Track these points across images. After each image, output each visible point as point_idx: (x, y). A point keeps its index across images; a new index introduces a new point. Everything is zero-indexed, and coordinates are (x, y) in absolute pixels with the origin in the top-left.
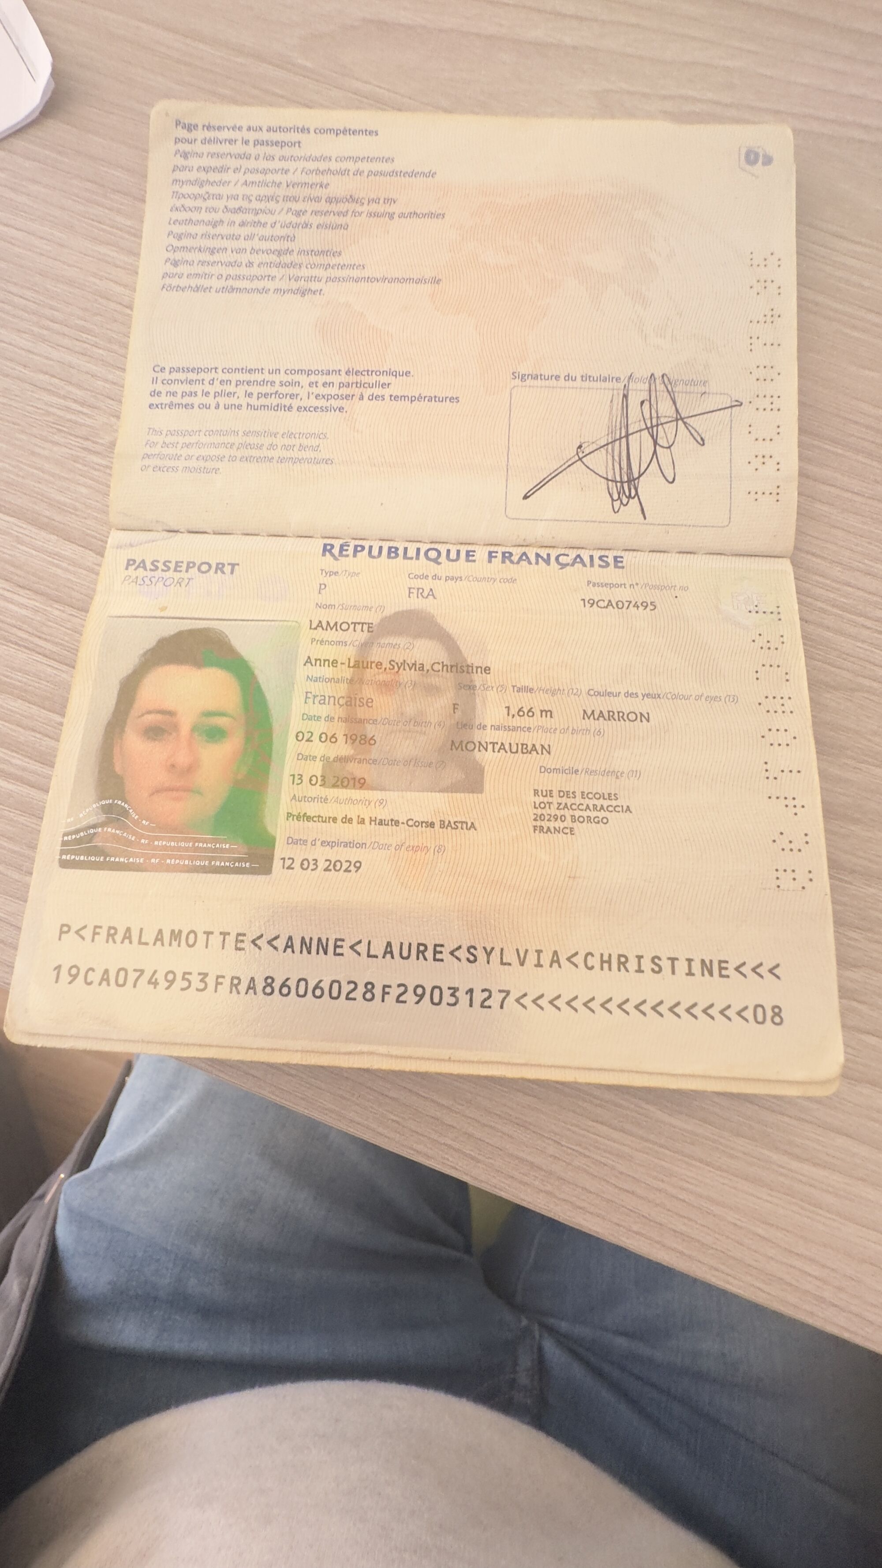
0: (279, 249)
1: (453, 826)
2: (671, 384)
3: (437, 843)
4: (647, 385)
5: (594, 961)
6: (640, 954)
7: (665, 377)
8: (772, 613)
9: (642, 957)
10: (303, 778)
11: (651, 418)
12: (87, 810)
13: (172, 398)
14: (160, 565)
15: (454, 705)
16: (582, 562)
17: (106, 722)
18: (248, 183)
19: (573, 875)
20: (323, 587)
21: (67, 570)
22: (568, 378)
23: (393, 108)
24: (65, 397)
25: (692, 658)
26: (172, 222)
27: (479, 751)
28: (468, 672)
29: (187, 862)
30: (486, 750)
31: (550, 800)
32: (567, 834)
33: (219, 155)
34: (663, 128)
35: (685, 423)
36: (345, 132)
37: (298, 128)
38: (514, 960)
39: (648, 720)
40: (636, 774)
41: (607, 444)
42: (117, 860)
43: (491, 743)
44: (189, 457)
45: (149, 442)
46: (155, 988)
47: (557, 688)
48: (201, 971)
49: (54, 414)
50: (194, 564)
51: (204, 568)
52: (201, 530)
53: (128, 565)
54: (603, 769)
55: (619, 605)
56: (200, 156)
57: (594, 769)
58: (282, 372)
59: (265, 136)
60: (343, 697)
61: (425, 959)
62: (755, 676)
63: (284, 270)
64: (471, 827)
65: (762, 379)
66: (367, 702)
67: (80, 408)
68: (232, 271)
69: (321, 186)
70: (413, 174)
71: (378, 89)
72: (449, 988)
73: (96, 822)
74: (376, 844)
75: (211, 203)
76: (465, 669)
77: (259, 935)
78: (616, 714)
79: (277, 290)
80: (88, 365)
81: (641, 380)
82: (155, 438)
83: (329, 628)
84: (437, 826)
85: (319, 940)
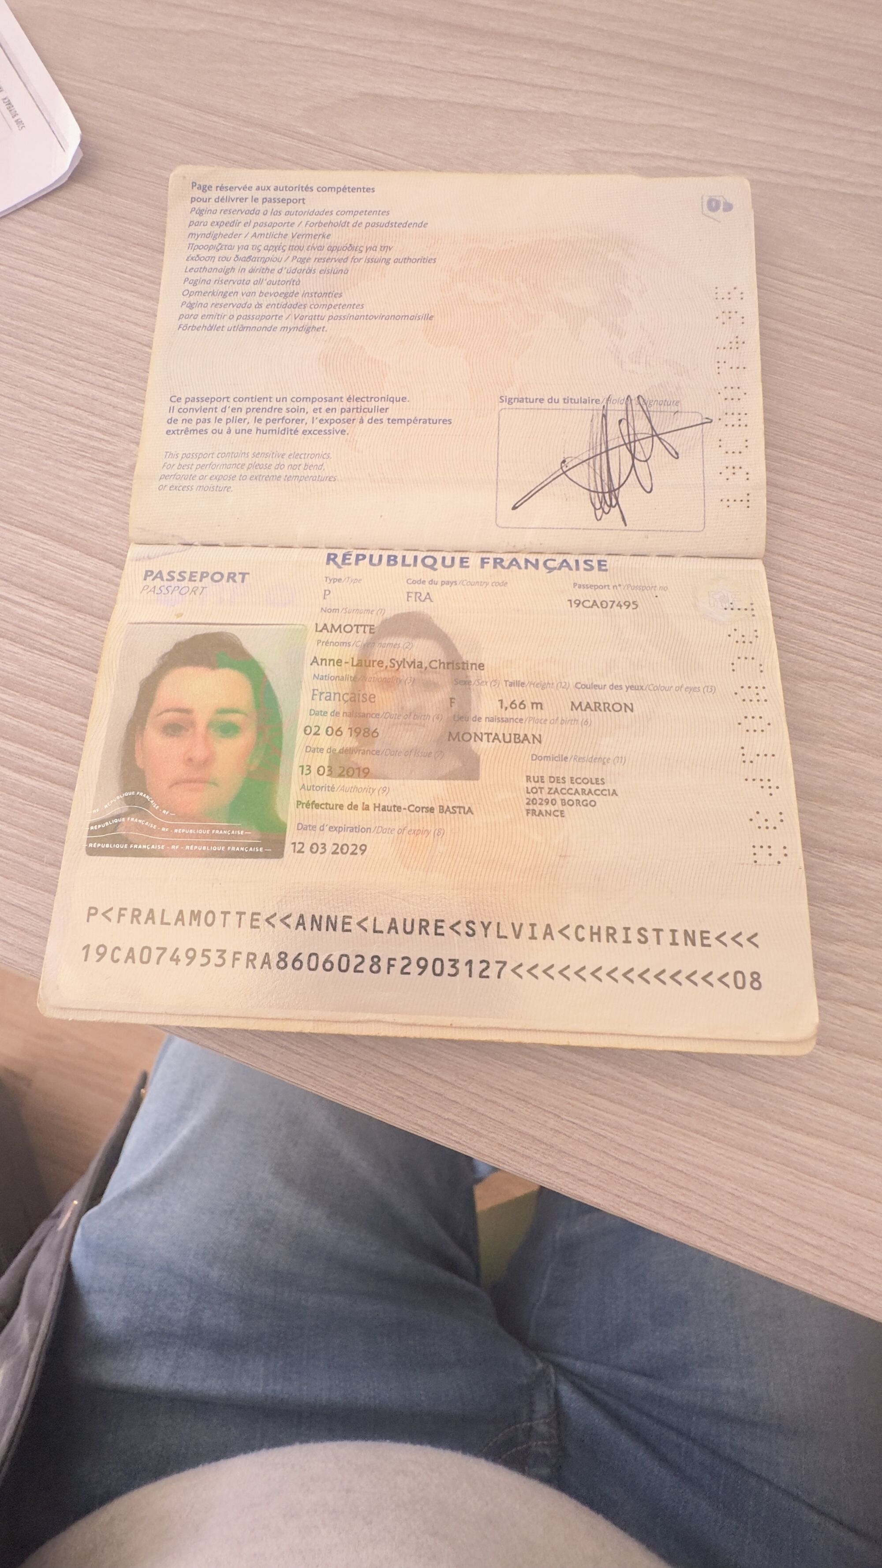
0: (285, 292)
1: (452, 810)
2: (646, 404)
3: (437, 827)
4: (624, 405)
5: (584, 933)
6: (627, 926)
7: (640, 398)
8: (746, 609)
9: (629, 928)
10: (311, 769)
11: (629, 435)
12: (112, 802)
13: (188, 425)
14: (176, 576)
15: (451, 699)
16: (568, 566)
17: (127, 720)
18: (257, 234)
19: (563, 854)
20: (327, 592)
21: (88, 582)
22: (551, 400)
23: (389, 169)
24: (88, 427)
25: (672, 652)
26: (188, 270)
27: (475, 741)
28: (463, 669)
29: (204, 848)
30: (481, 740)
31: (542, 785)
32: (557, 816)
33: (230, 212)
34: (633, 180)
35: (660, 439)
36: (344, 189)
37: (302, 187)
38: (511, 934)
39: (632, 710)
40: (621, 759)
41: (589, 459)
42: (140, 847)
43: (485, 734)
44: (203, 477)
45: (166, 465)
46: (177, 964)
47: (546, 682)
48: (219, 948)
49: (78, 442)
50: (208, 573)
51: (217, 577)
52: (214, 543)
53: (146, 576)
54: (590, 756)
55: (603, 605)
56: (214, 212)
57: (582, 756)
58: (289, 400)
59: (272, 194)
60: (348, 694)
61: (427, 933)
62: (732, 667)
63: (290, 310)
64: (468, 811)
65: (730, 398)
66: (370, 698)
67: (102, 436)
68: (243, 312)
69: (323, 236)
70: (407, 225)
71: (374, 152)
72: (450, 960)
73: (120, 812)
74: (380, 829)
75: (222, 253)
76: (461, 666)
77: (272, 913)
78: (602, 705)
79: (284, 328)
80: (110, 397)
81: (619, 401)
82: (171, 461)
83: (333, 631)
84: (437, 810)
85: (329, 917)
